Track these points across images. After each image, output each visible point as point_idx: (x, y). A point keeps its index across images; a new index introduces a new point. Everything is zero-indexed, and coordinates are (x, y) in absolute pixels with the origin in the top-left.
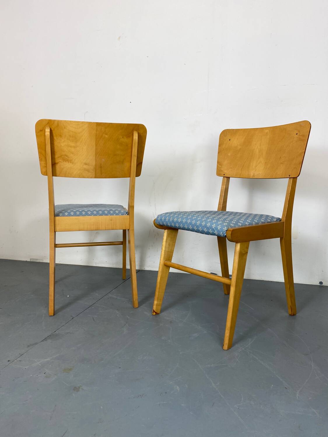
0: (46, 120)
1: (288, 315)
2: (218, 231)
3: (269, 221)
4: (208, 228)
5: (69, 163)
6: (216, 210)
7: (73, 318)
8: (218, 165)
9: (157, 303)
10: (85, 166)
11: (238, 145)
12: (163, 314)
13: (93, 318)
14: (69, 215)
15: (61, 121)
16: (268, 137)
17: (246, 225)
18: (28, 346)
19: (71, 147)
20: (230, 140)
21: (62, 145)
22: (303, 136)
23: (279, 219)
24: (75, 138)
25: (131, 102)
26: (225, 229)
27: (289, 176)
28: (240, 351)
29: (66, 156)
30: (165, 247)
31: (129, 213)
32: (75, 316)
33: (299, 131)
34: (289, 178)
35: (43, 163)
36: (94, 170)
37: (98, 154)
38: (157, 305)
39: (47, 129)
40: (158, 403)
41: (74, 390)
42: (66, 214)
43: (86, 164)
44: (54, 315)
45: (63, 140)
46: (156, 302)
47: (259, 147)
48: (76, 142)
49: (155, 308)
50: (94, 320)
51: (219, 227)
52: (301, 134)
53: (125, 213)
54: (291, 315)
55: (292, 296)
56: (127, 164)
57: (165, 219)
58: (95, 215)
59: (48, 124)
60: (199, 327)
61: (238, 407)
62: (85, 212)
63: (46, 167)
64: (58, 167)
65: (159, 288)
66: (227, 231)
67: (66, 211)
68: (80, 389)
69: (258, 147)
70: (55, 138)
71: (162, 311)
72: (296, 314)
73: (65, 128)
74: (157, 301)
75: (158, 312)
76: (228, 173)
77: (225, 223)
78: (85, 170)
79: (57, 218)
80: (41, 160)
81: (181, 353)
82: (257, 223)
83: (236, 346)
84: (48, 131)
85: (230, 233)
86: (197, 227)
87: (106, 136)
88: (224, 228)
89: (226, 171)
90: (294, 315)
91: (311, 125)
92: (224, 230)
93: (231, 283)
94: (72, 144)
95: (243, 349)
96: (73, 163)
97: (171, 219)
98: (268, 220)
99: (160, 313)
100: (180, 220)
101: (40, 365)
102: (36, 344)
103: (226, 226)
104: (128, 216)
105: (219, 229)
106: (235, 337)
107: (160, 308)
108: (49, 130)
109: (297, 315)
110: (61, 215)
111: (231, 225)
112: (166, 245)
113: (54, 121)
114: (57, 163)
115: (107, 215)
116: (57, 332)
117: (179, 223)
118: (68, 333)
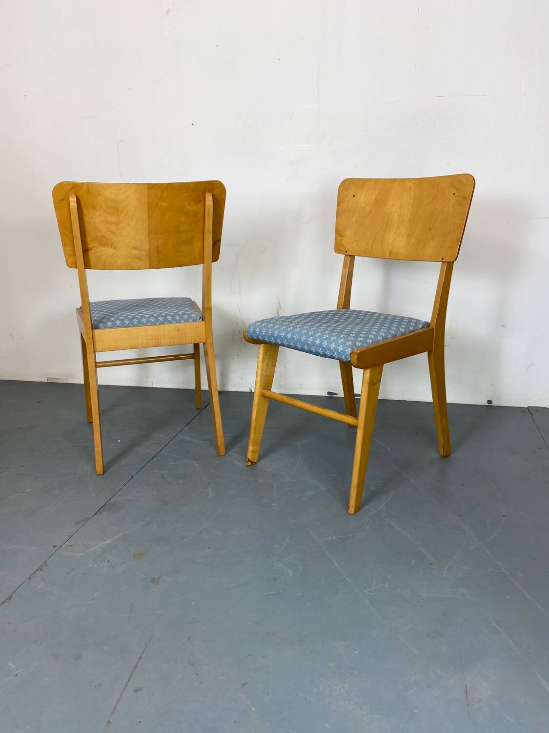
0: (69, 183)
1: (440, 456)
2: (339, 353)
3: (412, 329)
4: (324, 349)
5: (109, 248)
6: (335, 308)
7: (132, 477)
8: (337, 236)
9: (252, 450)
10: (135, 252)
11: (366, 205)
12: (261, 462)
13: (161, 475)
14: (114, 326)
15: (93, 184)
16: (412, 194)
17: (379, 340)
18: (77, 523)
19: (111, 223)
20: (354, 196)
21: (97, 220)
22: (464, 198)
23: (427, 323)
24: (116, 209)
25: (193, 124)
26: (349, 351)
27: (443, 259)
28: (372, 516)
29: (104, 237)
30: (262, 370)
31: (205, 317)
32: (135, 473)
33: (458, 190)
34: (443, 262)
35: (69, 249)
36: (148, 257)
37: (153, 232)
38: (253, 452)
39: (72, 198)
40: (266, 593)
41: (153, 583)
42: (109, 324)
43: (135, 248)
44: (104, 473)
45: (97, 214)
46: (251, 448)
47: (398, 210)
48: (118, 215)
49: (250, 456)
50: (164, 478)
51: (340, 349)
52: (460, 195)
53: (199, 319)
54: (443, 456)
55: (445, 431)
56: (198, 245)
57: (260, 331)
58: (153, 324)
59: (72, 189)
60: (315, 481)
61: (368, 593)
62: (138, 319)
63: (74, 255)
64: (92, 255)
65: (255, 429)
66: (351, 354)
67: (108, 320)
68: (160, 581)
69: (396, 209)
70: (85, 210)
71: (260, 459)
72: (451, 454)
73: (99, 194)
74: (253, 446)
75: (255, 461)
76: (351, 248)
77: (349, 341)
78: (134, 257)
79: (96, 332)
80: (64, 245)
81: (291, 522)
82: (394, 336)
83: (366, 507)
84: (73, 200)
85: (355, 357)
86: (309, 345)
87: (164, 204)
88: (347, 351)
89: (348, 247)
90: (447, 456)
91: (474, 180)
92: (348, 353)
93: (357, 423)
94: (113, 219)
95: (376, 511)
96: (114, 248)
97: (270, 332)
98: (410, 328)
99: (258, 462)
100: (283, 334)
101: (99, 550)
102: (88, 519)
103: (350, 346)
104: (203, 323)
105: (340, 351)
106: (364, 495)
107: (256, 455)
108: (75, 199)
109: (452, 456)
110: (101, 327)
111: (357, 343)
112: (262, 366)
113: (82, 184)
114: (91, 249)
115: (170, 322)
116: (113, 500)
117: (282, 339)
118: (129, 500)
